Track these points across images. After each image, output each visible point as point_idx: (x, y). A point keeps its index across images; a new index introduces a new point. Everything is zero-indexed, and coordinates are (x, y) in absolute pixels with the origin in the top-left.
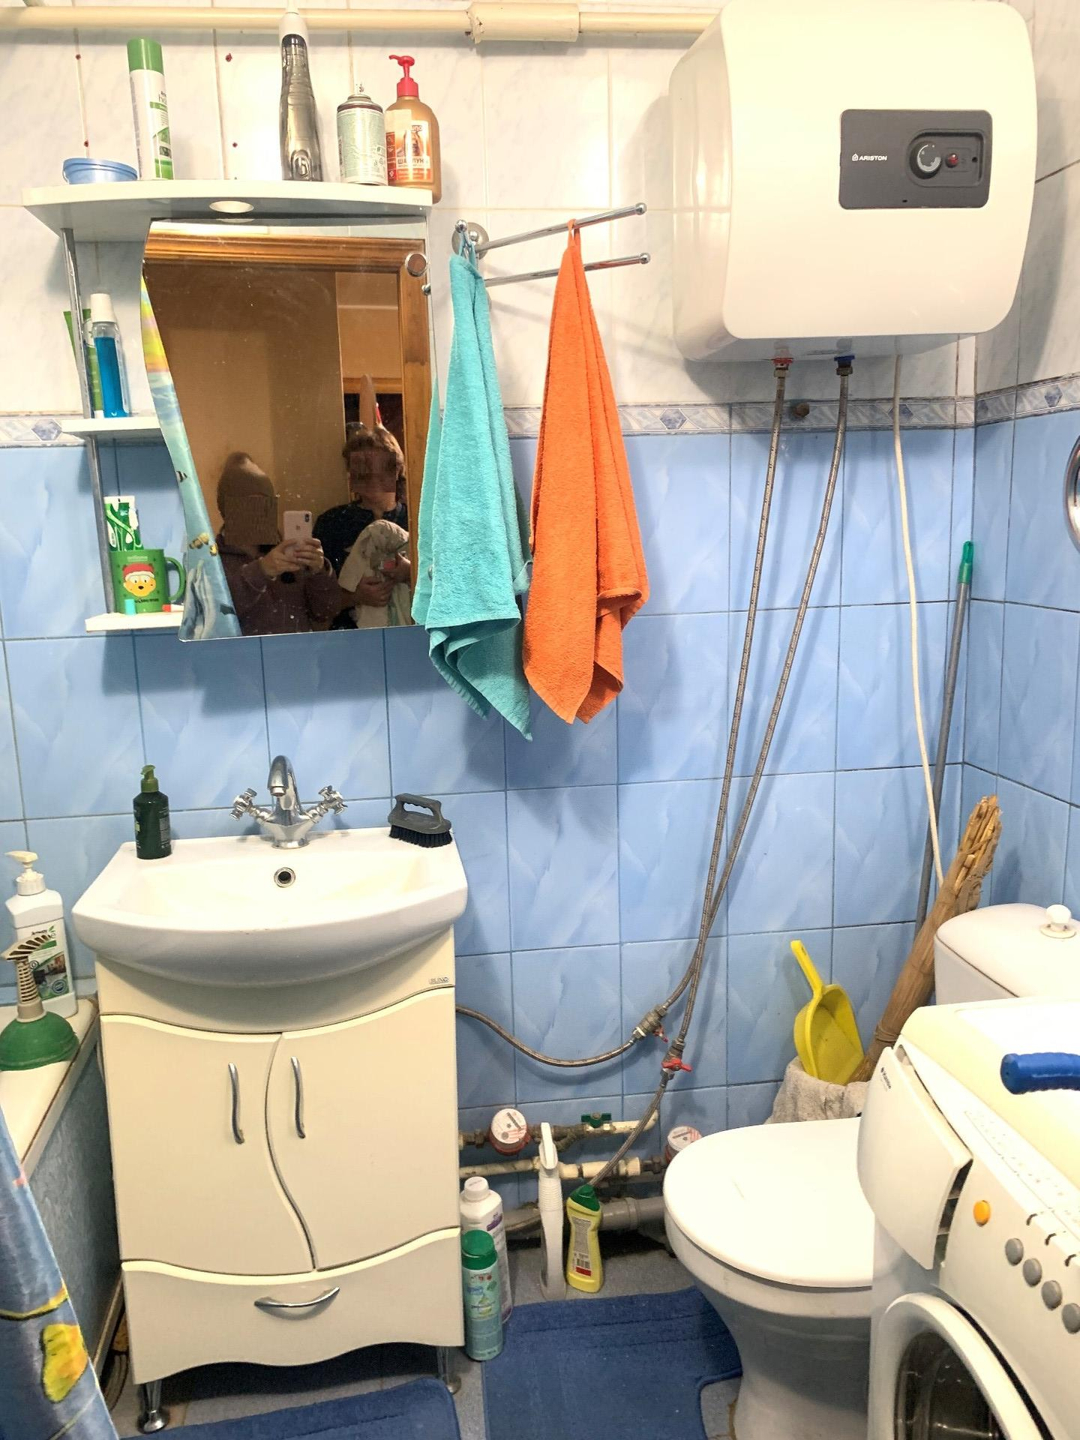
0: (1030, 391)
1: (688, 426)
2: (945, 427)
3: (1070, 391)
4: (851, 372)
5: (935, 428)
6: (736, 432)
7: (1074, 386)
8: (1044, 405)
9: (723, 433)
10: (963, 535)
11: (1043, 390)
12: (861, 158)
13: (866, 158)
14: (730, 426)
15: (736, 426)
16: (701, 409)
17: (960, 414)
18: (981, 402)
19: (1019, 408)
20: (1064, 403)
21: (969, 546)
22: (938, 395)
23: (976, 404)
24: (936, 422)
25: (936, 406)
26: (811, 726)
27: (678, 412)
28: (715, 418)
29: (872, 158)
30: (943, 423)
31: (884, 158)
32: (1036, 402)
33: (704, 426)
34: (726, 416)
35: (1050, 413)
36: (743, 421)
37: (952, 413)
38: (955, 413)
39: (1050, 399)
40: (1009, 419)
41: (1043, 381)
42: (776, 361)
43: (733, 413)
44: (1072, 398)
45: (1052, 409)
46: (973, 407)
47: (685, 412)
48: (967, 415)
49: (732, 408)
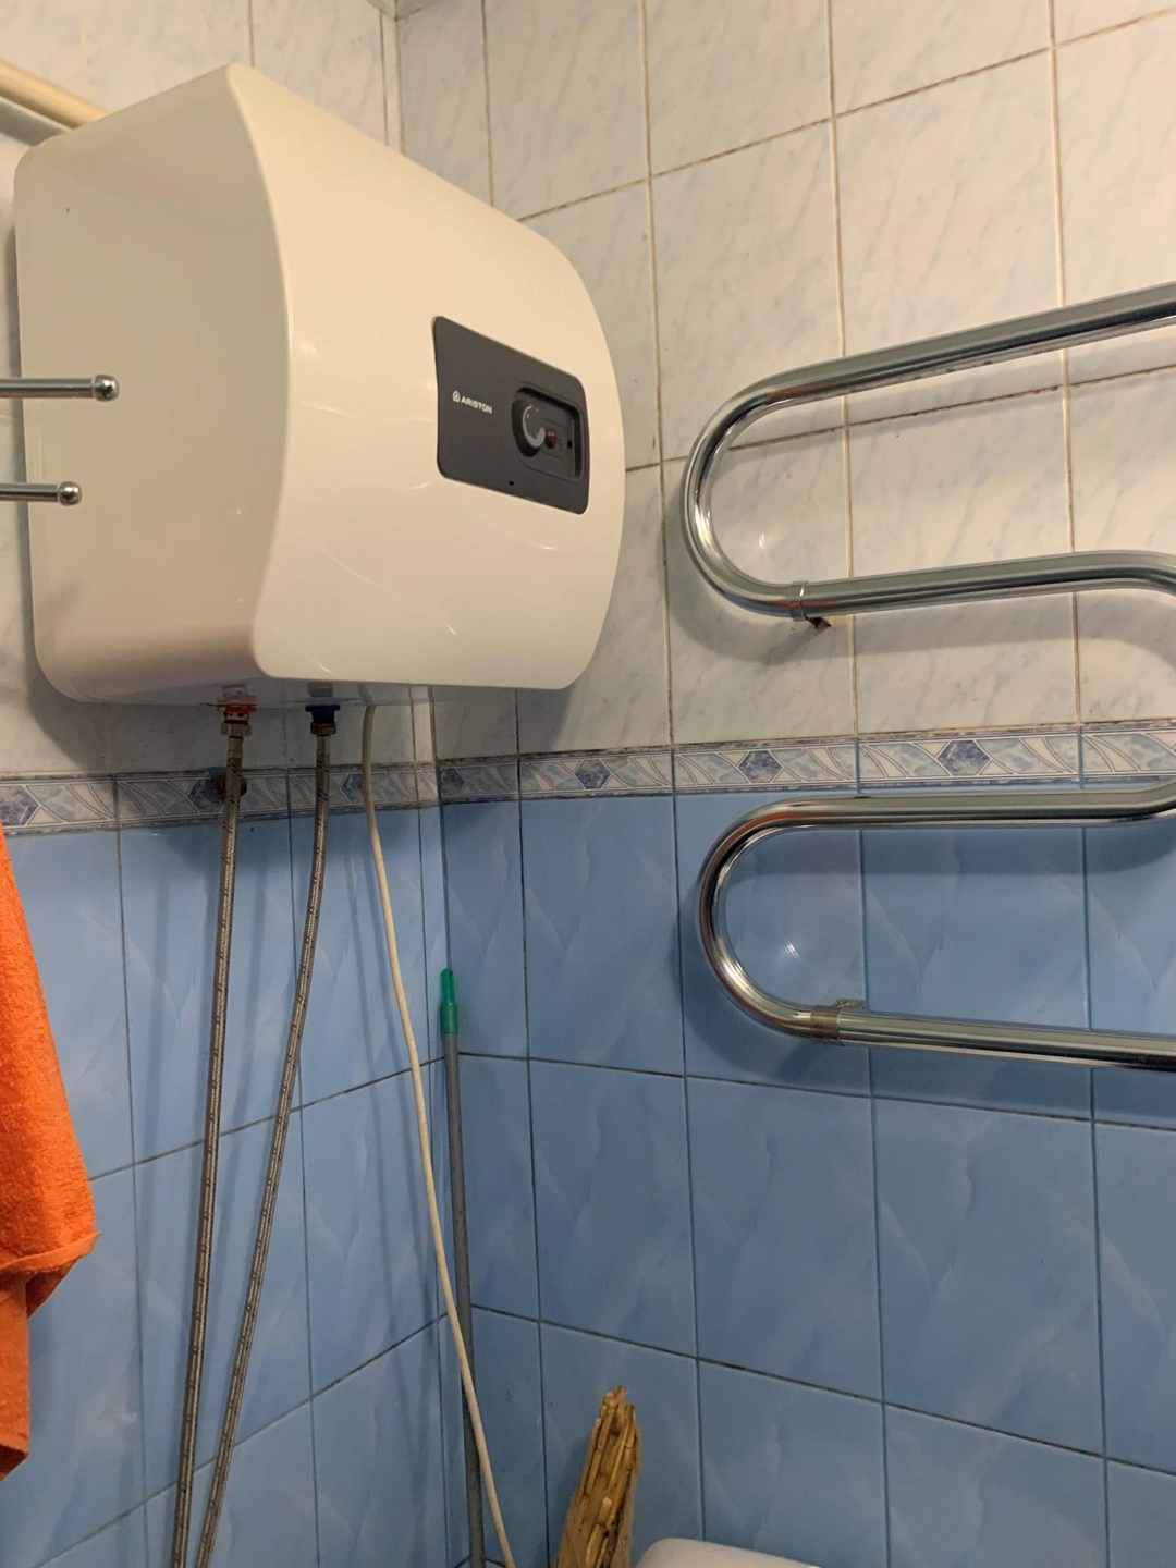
0: (545, 764)
1: (41, 818)
2: (406, 807)
3: (625, 770)
4: (335, 732)
5: (397, 808)
6: (129, 826)
7: (630, 763)
8: (576, 786)
9: (104, 828)
10: (438, 963)
11: (573, 765)
12: (463, 400)
13: (468, 401)
14: (116, 815)
15: (126, 816)
16: (63, 786)
17: (421, 786)
18: (448, 771)
19: (526, 785)
20: (612, 784)
21: (447, 977)
22: (395, 760)
23: (439, 774)
24: (398, 799)
25: (395, 777)
26: (277, 1330)
27: (20, 792)
28: (87, 802)
29: (476, 404)
30: (405, 801)
31: (488, 409)
32: (558, 781)
33: (70, 818)
34: (108, 799)
35: (588, 797)
36: (139, 808)
37: (413, 785)
38: (417, 786)
39: (585, 778)
40: (507, 799)
41: (571, 754)
43: (120, 792)
44: (626, 779)
45: (592, 792)
46: (434, 777)
47: (36, 792)
48: (429, 789)
49: (115, 782)
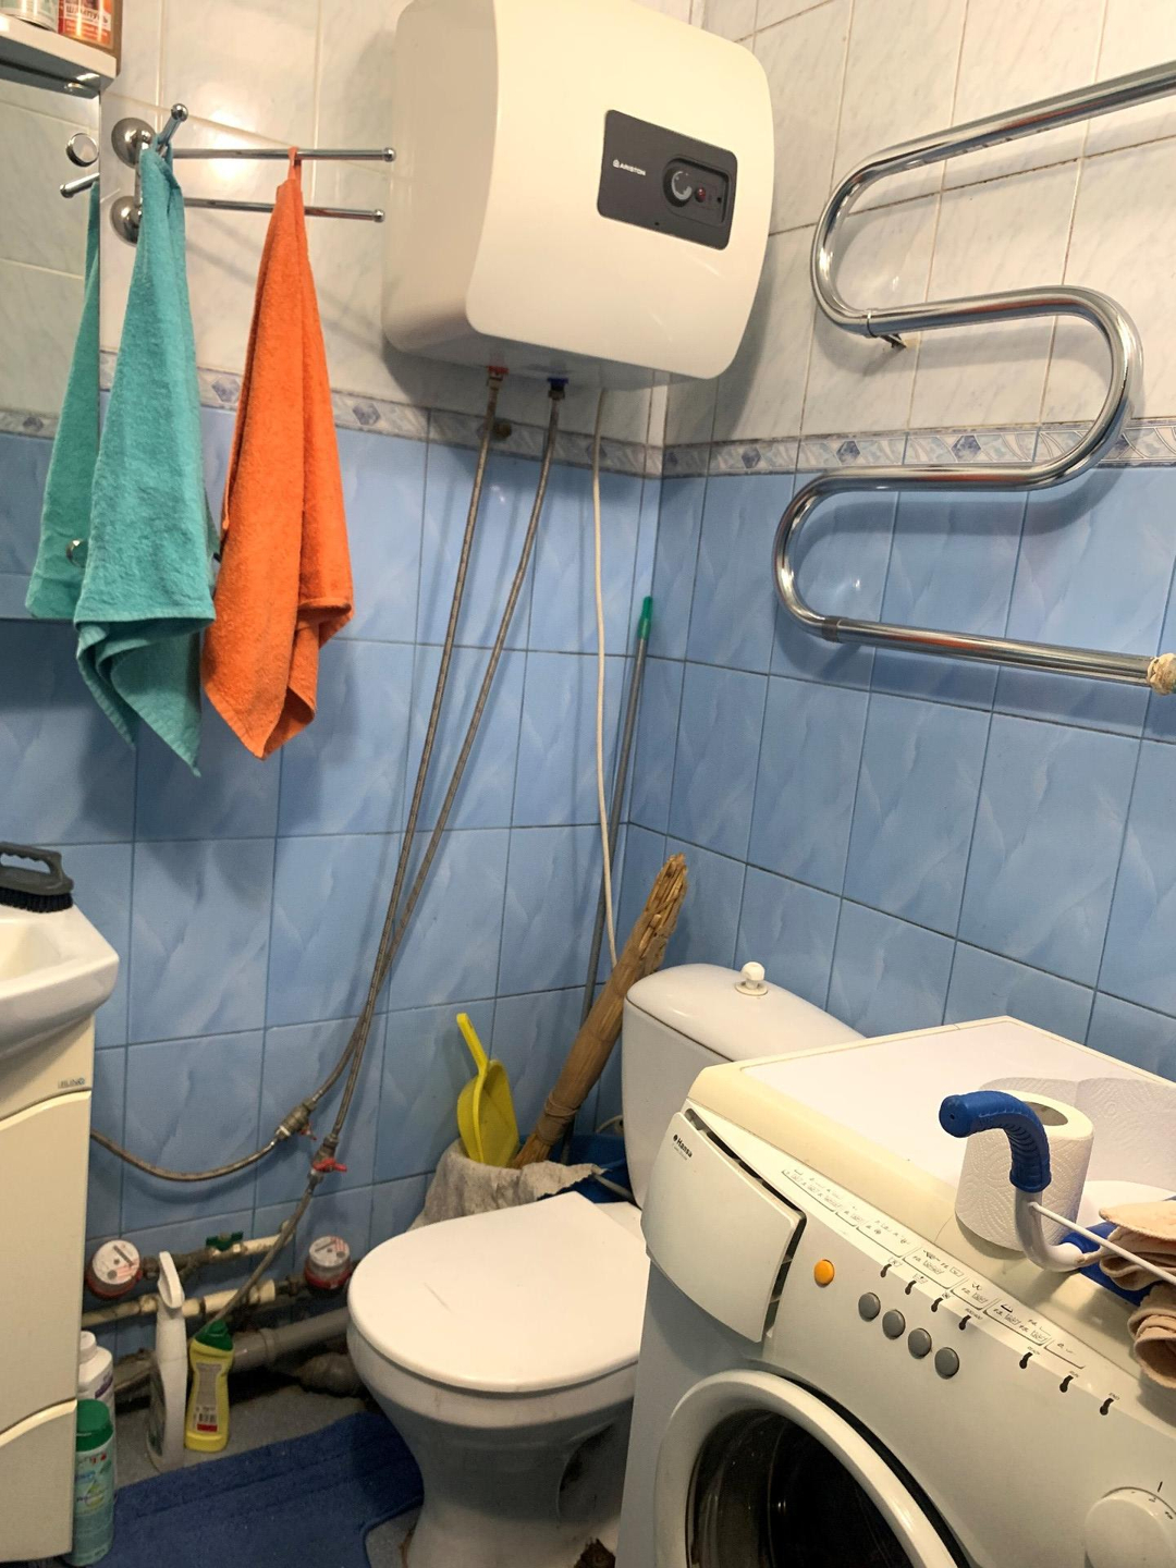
0: (726, 449)
1: (382, 425)
2: (635, 475)
3: (770, 454)
4: (564, 397)
5: (626, 473)
6: (434, 441)
7: (774, 450)
8: (741, 466)
9: (420, 439)
10: (644, 589)
11: (741, 450)
12: (622, 166)
13: (626, 167)
14: (428, 432)
15: (433, 435)
16: (397, 408)
17: (649, 463)
18: (670, 453)
19: (713, 465)
20: (762, 465)
21: (649, 602)
22: (630, 439)
23: (664, 456)
24: (628, 468)
25: (629, 451)
26: (490, 776)
27: (372, 406)
28: (411, 422)
29: (632, 169)
30: (634, 470)
31: (643, 173)
32: (731, 462)
33: (399, 428)
34: (423, 421)
35: (747, 474)
36: (442, 432)
37: (642, 460)
38: (645, 461)
39: (748, 460)
40: (700, 475)
41: (742, 442)
42: (491, 369)
43: (432, 419)
44: (770, 461)
45: (749, 471)
46: (661, 458)
47: (380, 408)
48: (655, 465)
49: (430, 413)
